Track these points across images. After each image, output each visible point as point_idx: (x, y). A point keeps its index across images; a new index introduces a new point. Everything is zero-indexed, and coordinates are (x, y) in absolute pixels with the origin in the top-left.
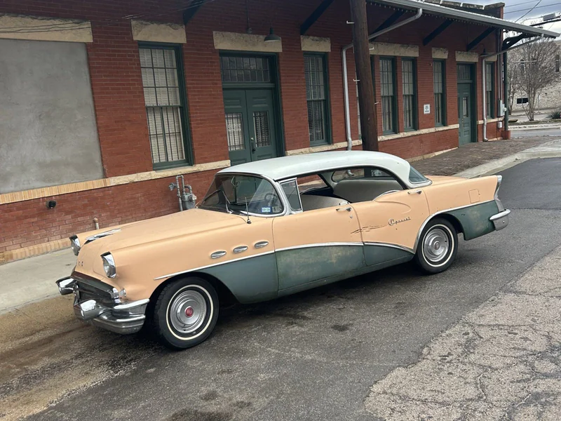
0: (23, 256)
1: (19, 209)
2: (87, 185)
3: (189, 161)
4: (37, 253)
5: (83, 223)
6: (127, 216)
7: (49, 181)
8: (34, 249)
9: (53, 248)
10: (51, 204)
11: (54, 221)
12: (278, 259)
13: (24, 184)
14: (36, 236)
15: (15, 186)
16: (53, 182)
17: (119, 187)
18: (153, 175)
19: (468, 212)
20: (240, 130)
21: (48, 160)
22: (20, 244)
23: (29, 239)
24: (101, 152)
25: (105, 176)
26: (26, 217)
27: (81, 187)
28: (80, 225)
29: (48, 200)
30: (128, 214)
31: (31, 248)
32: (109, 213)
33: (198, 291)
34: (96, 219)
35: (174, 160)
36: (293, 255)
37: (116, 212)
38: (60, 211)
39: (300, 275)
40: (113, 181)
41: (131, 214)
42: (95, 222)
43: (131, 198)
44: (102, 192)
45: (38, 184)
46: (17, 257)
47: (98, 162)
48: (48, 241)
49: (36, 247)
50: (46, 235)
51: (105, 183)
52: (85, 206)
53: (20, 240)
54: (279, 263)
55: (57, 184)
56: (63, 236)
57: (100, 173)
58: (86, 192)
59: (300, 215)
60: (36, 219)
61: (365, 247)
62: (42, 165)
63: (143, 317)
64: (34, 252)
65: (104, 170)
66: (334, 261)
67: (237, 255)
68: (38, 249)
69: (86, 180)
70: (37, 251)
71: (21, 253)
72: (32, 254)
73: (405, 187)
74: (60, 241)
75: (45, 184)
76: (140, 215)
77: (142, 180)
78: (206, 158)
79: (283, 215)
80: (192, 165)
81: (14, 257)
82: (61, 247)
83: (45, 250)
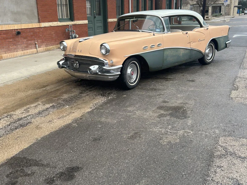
0: (7, 58)
1: (4, 34)
2: (32, 25)
3: (72, 19)
4: (13, 57)
5: (31, 44)
6: (48, 43)
7: (16, 22)
8: (11, 55)
9: (19, 55)
10: (18, 33)
11: (19, 42)
12: (164, 52)
13: (5, 22)
14: (12, 49)
15: (2, 22)
16: (18, 22)
17: (45, 28)
18: (59, 24)
19: (220, 39)
20: (90, 7)
21: (16, 11)
22: (5, 52)
23: (9, 50)
24: (38, 9)
25: (39, 22)
26: (7, 39)
27: (30, 26)
28: (30, 45)
29: (17, 31)
30: (49, 41)
31: (10, 54)
32: (41, 40)
33: (134, 64)
34: (37, 43)
35: (65, 18)
36: (169, 51)
37: (44, 40)
38: (21, 37)
39: (171, 60)
40: (44, 25)
41: (50, 42)
42: (36, 44)
43: (50, 34)
44: (38, 29)
45: (12, 23)
46: (4, 58)
47: (36, 14)
48: (17, 51)
49: (12, 54)
50: (16, 48)
51: (40, 25)
52: (32, 36)
53: (5, 50)
54: (164, 54)
55: (19, 23)
56: (23, 50)
57: (37, 20)
58: (32, 29)
59: (170, 34)
60: (11, 40)
61: (192, 50)
62: (13, 13)
63: (120, 73)
64: (12, 56)
65: (39, 19)
66: (181, 55)
67: (151, 49)
68: (13, 55)
69: (32, 23)
70: (12, 55)
71: (6, 56)
72: (11, 57)
73: (201, 26)
74: (22, 52)
75: (14, 23)
76: (53, 43)
77: (54, 25)
78: (79, 18)
79: (164, 33)
80: (73, 21)
81: (3, 58)
82: (23, 55)
83: (16, 56)
